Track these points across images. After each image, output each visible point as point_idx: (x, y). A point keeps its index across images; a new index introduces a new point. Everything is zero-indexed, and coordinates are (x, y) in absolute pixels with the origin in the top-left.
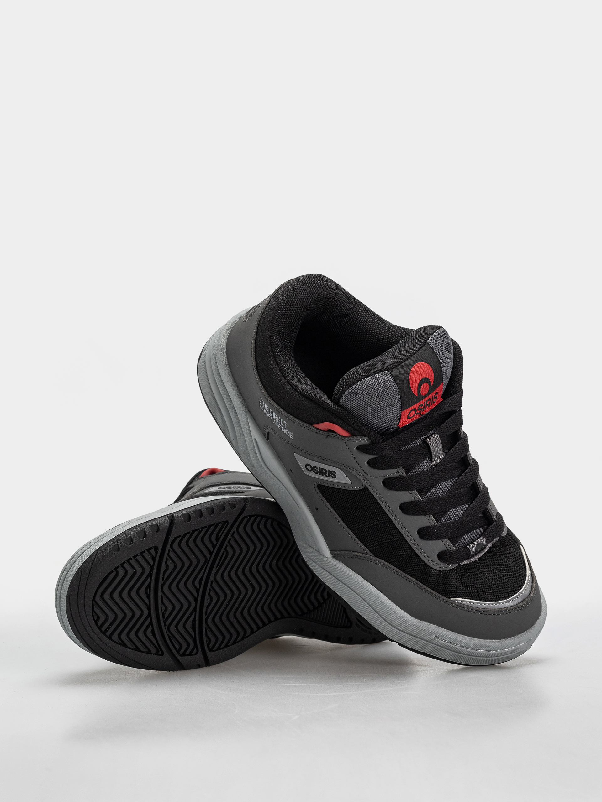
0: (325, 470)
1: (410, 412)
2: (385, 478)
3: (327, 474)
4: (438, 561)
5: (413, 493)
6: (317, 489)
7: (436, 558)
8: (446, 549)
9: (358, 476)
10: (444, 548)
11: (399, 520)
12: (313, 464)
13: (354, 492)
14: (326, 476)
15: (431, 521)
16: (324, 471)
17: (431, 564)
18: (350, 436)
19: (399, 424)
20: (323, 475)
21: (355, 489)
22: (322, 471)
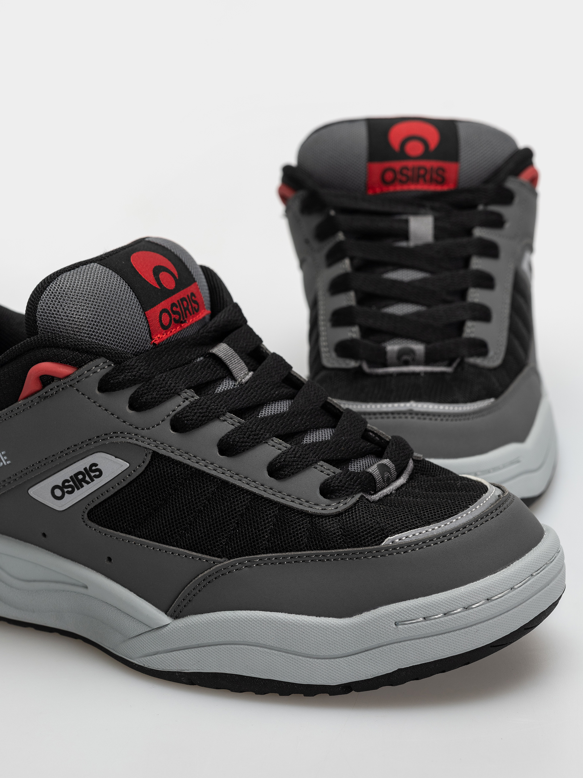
0: (80, 473)
1: (160, 318)
2: (170, 418)
3: (87, 479)
4: (327, 501)
5: (227, 419)
6: (89, 523)
7: (321, 498)
8: (328, 476)
9: (130, 441)
10: (323, 477)
11: (230, 471)
12: (58, 479)
13: (142, 477)
14: (88, 483)
15: (280, 446)
16: (80, 477)
17: (318, 510)
18: (76, 371)
19: (152, 339)
20: (82, 486)
21: (140, 470)
22: (77, 478)
